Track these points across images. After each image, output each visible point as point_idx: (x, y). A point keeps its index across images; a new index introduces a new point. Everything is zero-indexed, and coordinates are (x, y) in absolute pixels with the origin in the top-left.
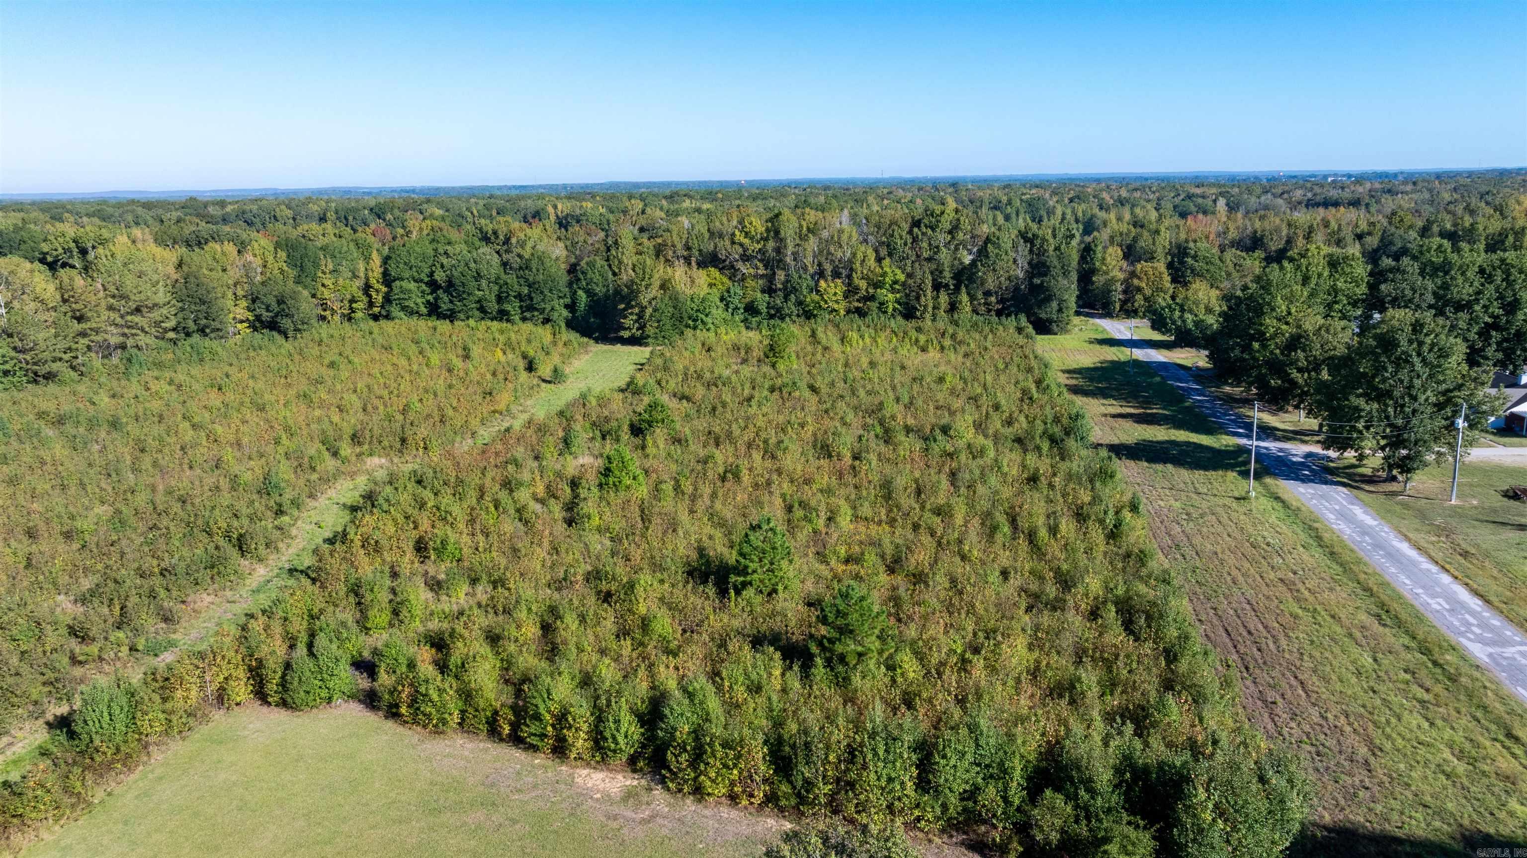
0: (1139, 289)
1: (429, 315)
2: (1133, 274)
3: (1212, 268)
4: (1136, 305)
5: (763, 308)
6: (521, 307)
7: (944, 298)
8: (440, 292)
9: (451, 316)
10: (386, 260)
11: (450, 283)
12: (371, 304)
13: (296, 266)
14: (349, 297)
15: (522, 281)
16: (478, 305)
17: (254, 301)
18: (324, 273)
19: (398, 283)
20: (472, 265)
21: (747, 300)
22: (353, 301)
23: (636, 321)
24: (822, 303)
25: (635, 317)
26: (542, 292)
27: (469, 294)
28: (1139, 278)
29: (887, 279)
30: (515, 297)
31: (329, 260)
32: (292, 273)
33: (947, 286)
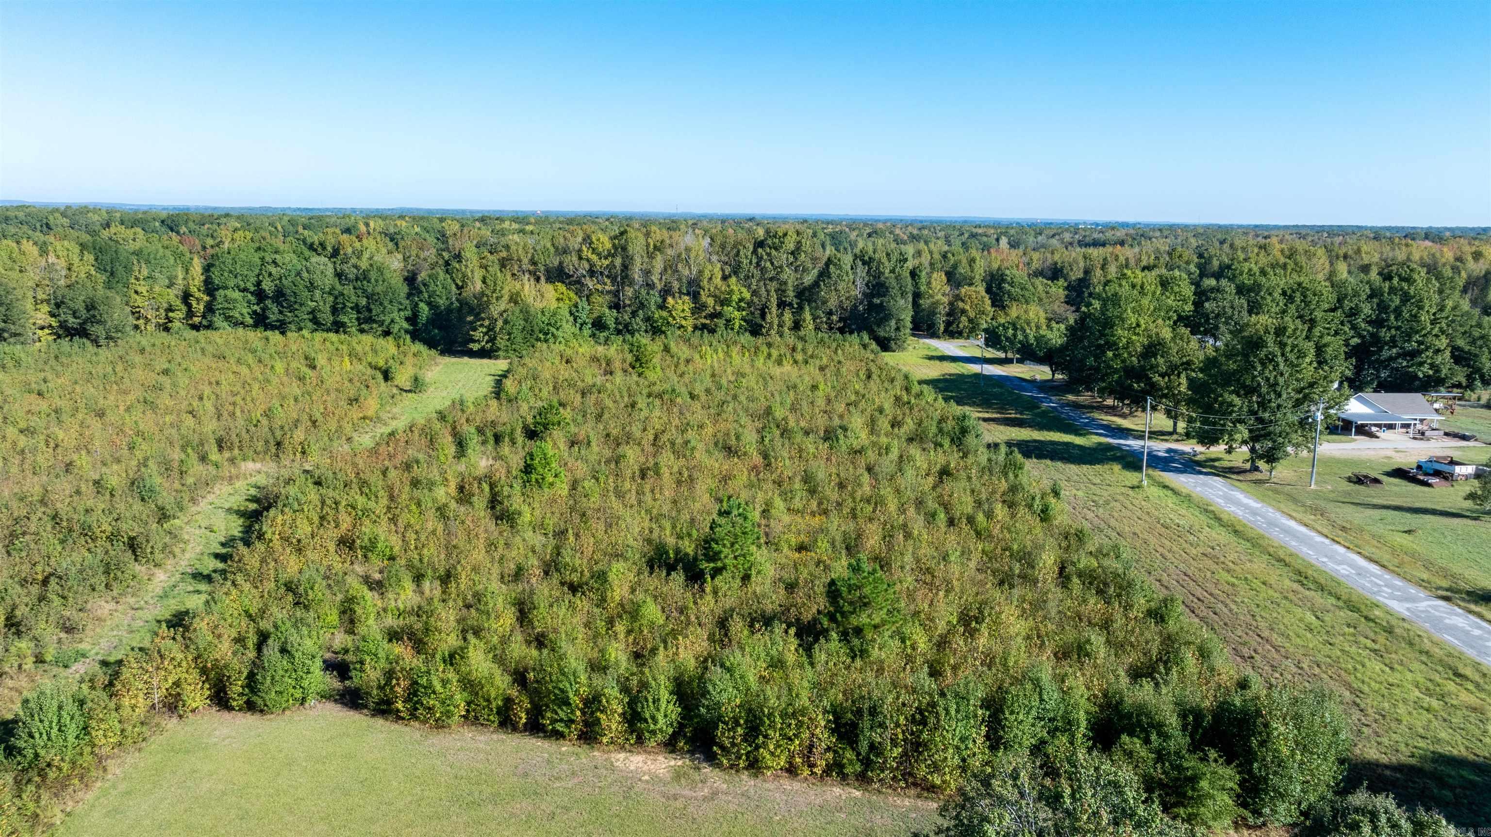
0: (963, 311)
1: (256, 326)
2: (958, 298)
3: (1027, 294)
4: (961, 326)
5: (611, 324)
6: (358, 319)
7: (788, 316)
8: (268, 302)
9: (282, 327)
10: (207, 269)
11: (279, 295)
12: (190, 314)
13: (105, 271)
14: (165, 305)
15: (359, 292)
16: (311, 316)
17: (58, 306)
18: (137, 279)
19: (221, 292)
20: (305, 275)
21: (595, 315)
22: (170, 309)
23: (486, 334)
24: (670, 319)
25: (484, 330)
26: (381, 304)
27: (301, 305)
28: (963, 301)
29: (734, 297)
30: (352, 308)
31: (144, 266)
32: (101, 278)
33: (790, 305)
